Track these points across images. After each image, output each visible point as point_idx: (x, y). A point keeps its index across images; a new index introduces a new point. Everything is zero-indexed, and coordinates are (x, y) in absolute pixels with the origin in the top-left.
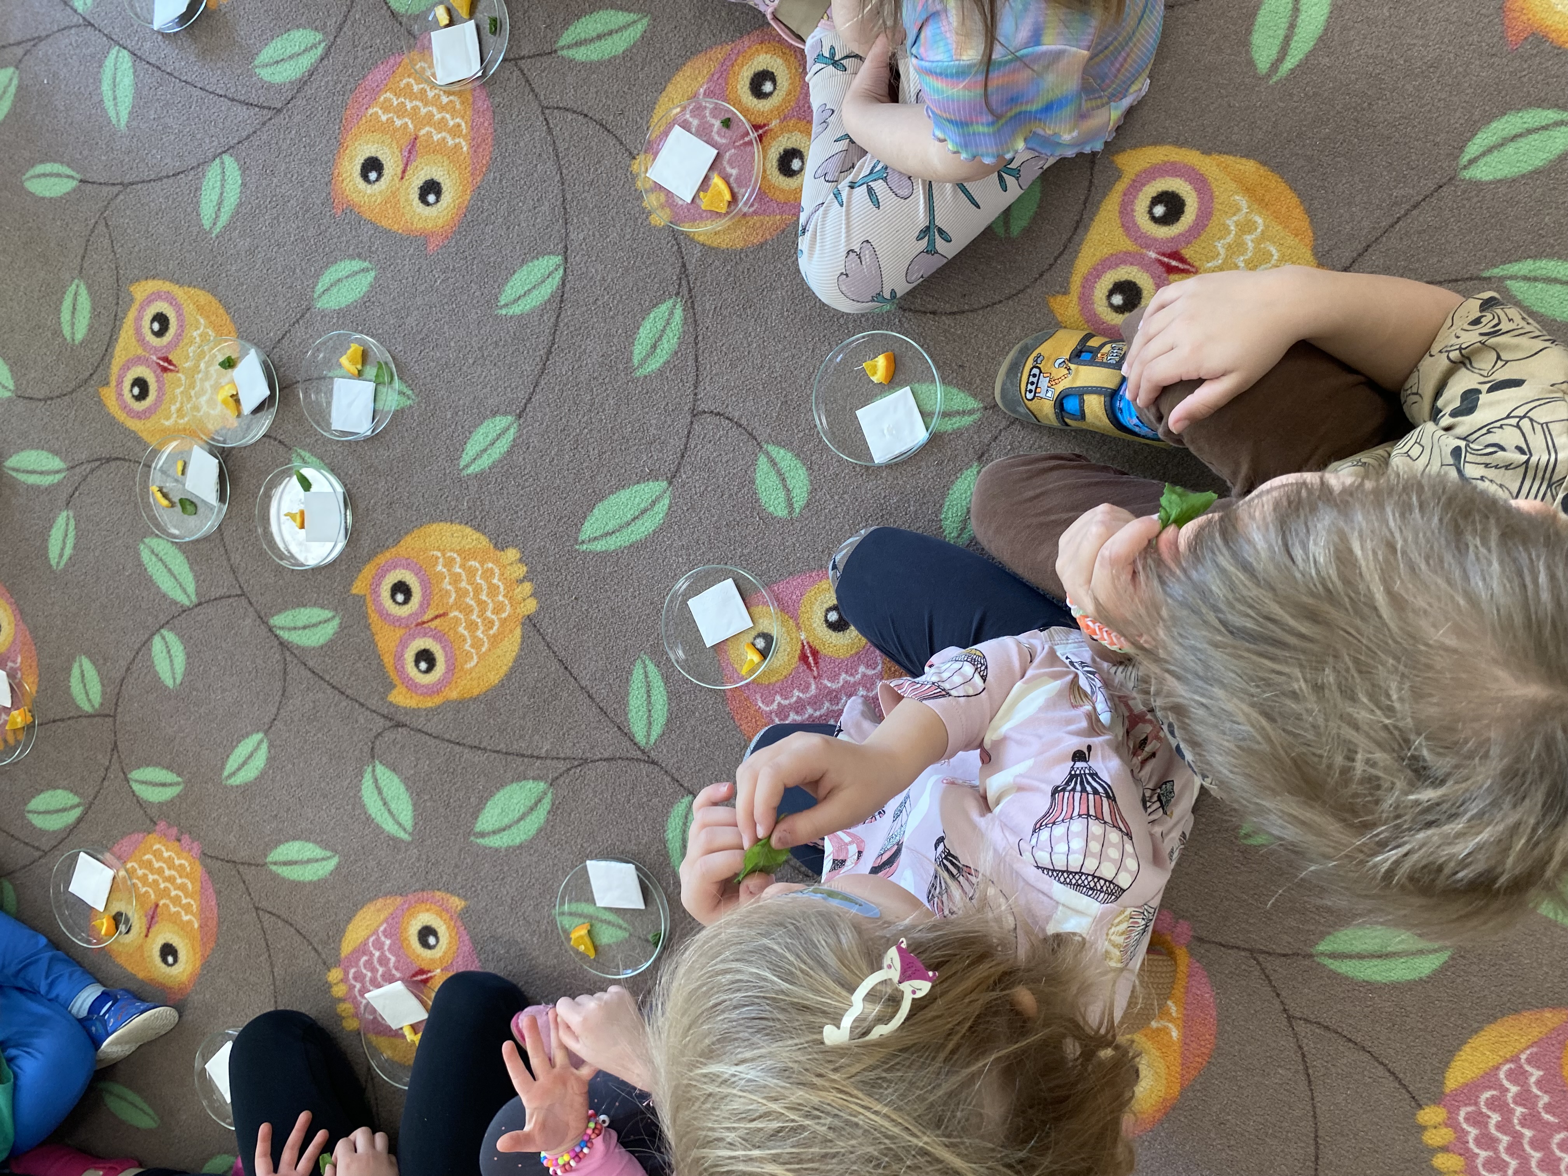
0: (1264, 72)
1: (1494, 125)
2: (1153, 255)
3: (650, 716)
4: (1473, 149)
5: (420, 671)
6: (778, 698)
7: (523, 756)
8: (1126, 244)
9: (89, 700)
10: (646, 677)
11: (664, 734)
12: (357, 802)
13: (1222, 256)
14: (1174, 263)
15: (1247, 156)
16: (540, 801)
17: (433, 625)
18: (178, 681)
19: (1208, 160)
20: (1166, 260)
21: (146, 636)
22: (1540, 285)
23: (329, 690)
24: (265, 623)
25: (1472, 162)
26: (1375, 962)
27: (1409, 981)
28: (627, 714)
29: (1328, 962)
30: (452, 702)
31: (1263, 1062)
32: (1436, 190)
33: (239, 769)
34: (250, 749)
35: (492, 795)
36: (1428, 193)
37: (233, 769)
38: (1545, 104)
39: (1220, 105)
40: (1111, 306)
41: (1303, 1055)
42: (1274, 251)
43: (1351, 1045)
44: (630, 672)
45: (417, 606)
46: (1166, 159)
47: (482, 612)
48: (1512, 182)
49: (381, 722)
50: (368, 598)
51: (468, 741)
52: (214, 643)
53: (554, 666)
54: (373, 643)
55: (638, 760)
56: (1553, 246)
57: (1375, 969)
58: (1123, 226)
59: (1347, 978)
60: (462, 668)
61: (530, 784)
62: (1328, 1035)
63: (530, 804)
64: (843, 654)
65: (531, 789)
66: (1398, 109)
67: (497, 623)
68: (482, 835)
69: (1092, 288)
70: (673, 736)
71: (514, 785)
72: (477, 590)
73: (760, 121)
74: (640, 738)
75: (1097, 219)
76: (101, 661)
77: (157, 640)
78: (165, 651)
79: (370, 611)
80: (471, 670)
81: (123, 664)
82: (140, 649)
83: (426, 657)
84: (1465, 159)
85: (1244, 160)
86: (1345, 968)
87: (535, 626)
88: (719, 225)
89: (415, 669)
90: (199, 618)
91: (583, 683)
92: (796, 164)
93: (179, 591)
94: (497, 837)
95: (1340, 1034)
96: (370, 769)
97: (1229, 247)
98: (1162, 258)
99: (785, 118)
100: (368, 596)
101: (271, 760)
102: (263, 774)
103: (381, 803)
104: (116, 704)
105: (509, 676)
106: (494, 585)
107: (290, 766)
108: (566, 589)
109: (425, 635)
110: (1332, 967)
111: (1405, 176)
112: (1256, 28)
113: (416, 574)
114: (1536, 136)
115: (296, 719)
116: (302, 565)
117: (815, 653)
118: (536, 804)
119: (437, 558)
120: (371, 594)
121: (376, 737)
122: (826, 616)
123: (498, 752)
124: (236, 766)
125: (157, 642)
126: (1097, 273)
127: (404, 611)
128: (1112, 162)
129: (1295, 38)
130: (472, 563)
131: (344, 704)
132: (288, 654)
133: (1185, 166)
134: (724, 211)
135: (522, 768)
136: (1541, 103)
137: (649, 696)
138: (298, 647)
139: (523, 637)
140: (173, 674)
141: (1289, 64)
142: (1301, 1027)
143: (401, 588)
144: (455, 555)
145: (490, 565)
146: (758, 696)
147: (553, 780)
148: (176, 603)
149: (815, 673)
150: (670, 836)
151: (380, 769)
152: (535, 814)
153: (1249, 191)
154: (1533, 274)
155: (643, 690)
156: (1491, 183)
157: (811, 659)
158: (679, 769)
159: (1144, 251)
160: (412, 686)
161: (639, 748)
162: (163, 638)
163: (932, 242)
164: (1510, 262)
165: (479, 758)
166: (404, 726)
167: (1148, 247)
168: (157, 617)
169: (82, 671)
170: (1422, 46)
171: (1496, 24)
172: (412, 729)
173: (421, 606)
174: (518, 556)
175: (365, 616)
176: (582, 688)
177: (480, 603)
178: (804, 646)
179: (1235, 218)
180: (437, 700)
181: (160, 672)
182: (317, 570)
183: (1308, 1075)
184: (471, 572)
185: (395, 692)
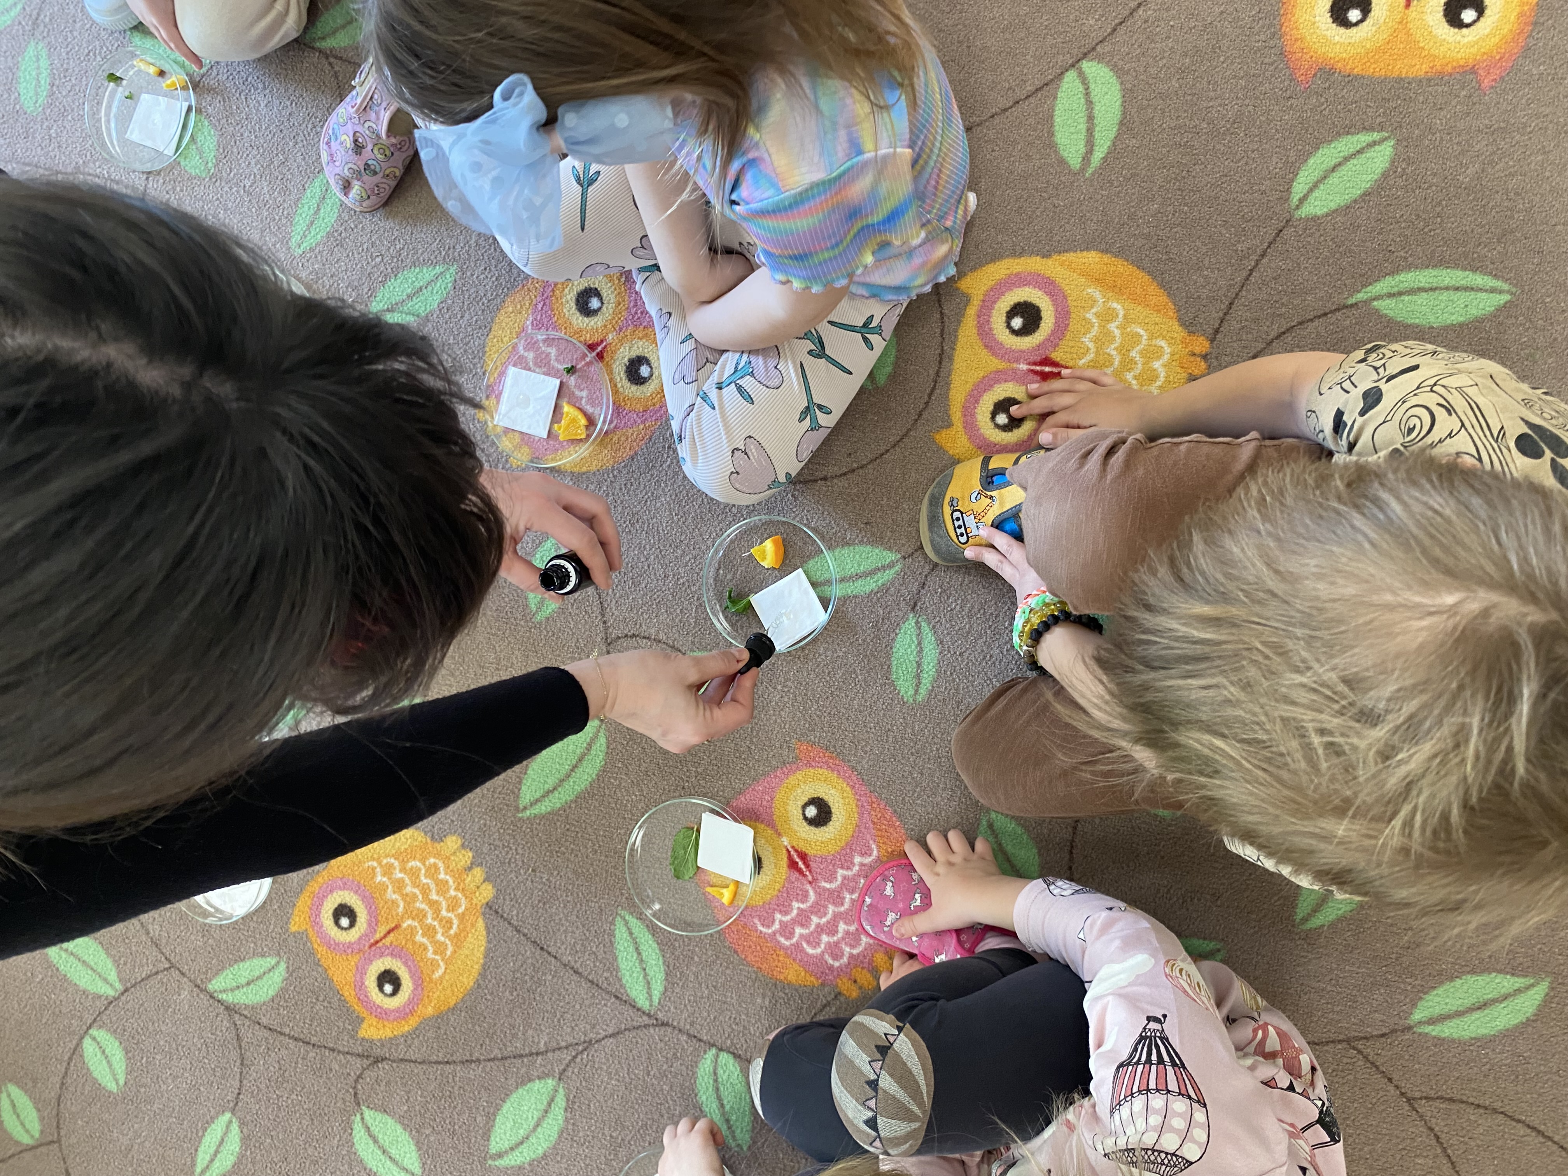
0: (1078, 166)
1: (1311, 161)
2: (1024, 367)
3: (646, 975)
4: (1299, 188)
5: (386, 995)
6: (778, 916)
7: (521, 1056)
8: (996, 364)
9: (27, 1131)
10: (631, 934)
11: (666, 989)
12: (354, 1160)
13: (1093, 350)
14: (1047, 369)
15: (1087, 249)
16: (552, 1100)
17: (388, 941)
18: (122, 1082)
19: (1050, 262)
20: (1038, 368)
21: (74, 1042)
22: (1406, 298)
23: (292, 1044)
24: (204, 990)
25: (1302, 200)
26: (1477, 1015)
27: (1516, 1027)
28: (620, 980)
29: (1428, 1029)
30: (430, 1019)
31: (1398, 1156)
32: (1278, 235)
33: (212, 1161)
34: (219, 1135)
35: (498, 1108)
36: (1271, 238)
37: (206, 1162)
38: (1353, 130)
39: (1045, 208)
40: (997, 426)
41: (1437, 1138)
42: (1142, 332)
43: (1482, 1111)
44: (612, 935)
45: (365, 925)
46: (1008, 272)
47: (437, 912)
48: (1346, 209)
49: (358, 1063)
50: (311, 933)
51: (457, 1057)
52: (151, 1028)
53: (529, 950)
54: (328, 979)
55: (645, 1026)
56: (1406, 258)
57: (1478, 1023)
58: (986, 346)
59: (1453, 1041)
60: (431, 980)
61: (537, 1085)
62: (1455, 1107)
63: (543, 1107)
64: (832, 848)
65: (542, 1088)
66: (1217, 169)
67: (456, 922)
68: (500, 1155)
69: (973, 415)
70: (677, 990)
71: (520, 1091)
72: (425, 891)
73: (596, 338)
74: (642, 1001)
75: (959, 347)
76: (30, 1084)
77: (87, 1043)
78: (99, 1054)
79: (316, 946)
80: (442, 978)
81: (57, 1080)
82: (70, 1059)
83: (388, 978)
84: (1295, 199)
85: (1085, 253)
86: (1447, 1030)
87: (497, 912)
88: (583, 451)
89: (380, 995)
90: (128, 1006)
91: (565, 959)
92: (644, 371)
93: (100, 983)
94: (516, 1153)
95: (1467, 1103)
96: (358, 1117)
97: (1096, 340)
98: (1033, 367)
99: (621, 330)
100: (310, 931)
101: (245, 1140)
102: (241, 1158)
103: (379, 1153)
104: (58, 1127)
105: (483, 975)
106: (442, 881)
107: (268, 1141)
108: (520, 863)
109: (382, 955)
110: (1434, 1033)
111: (1244, 229)
112: (1057, 128)
113: (356, 892)
114: (1355, 161)
115: (263, 1086)
116: (231, 916)
117: (803, 856)
118: (549, 1105)
119: (374, 869)
120: (313, 927)
121: (356, 1081)
122: (804, 814)
123: (492, 1060)
124: (208, 1158)
125: (88, 1046)
126: (974, 398)
127: (353, 935)
128: (957, 289)
129: (1097, 129)
130: (412, 863)
131: (312, 1054)
132: (237, 1017)
133: (1030, 274)
134: (583, 436)
135: (523, 1070)
136: (1349, 130)
137: (639, 954)
138: (247, 1007)
139: (487, 928)
140: (114, 1075)
141: (1098, 155)
142: (1424, 1107)
143: (343, 911)
144: (393, 860)
145: (432, 860)
146: (756, 921)
147: (561, 1074)
148: (100, 997)
149: (810, 878)
150: (704, 1098)
151: (368, 1114)
152: (550, 1116)
153: (1098, 281)
154: (1396, 289)
155: (631, 949)
156: (1327, 215)
157: (801, 865)
158: (692, 1024)
159: (1015, 365)
160: (382, 1014)
161: (644, 1013)
162: (94, 1039)
163: (814, 419)
164: (1370, 284)
165: (475, 1072)
166: (384, 1059)
167: (1017, 361)
168: (81, 1018)
169: (12, 1101)
170: (1220, 105)
171: (1282, 69)
172: (393, 1061)
173: (369, 925)
174: (459, 842)
175: (313, 953)
176: (565, 965)
177: (432, 904)
178: (789, 852)
179: (1094, 310)
180: (412, 1023)
181: (99, 1077)
182: (247, 918)
183: (1449, 1156)
184: (414, 874)
185: (365, 1025)
